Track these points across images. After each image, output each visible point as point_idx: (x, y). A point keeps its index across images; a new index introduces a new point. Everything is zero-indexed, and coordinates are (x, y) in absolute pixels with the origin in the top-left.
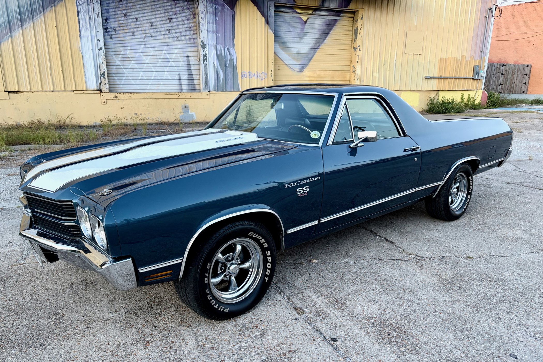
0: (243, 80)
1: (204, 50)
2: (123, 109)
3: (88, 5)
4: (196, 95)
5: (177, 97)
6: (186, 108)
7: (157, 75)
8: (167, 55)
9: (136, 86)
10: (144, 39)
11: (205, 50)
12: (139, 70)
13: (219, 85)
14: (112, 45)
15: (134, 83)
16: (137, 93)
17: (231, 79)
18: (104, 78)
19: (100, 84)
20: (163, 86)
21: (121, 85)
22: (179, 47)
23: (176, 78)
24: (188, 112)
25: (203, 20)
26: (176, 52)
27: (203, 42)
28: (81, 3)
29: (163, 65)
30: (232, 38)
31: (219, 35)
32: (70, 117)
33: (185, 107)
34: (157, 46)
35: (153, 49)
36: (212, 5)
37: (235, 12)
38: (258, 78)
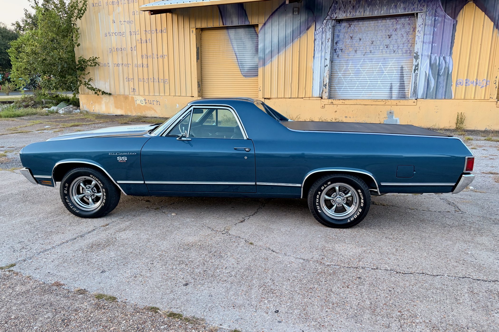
0: (457, 87)
1: (416, 61)
2: (336, 113)
3: (322, 33)
4: (403, 102)
5: (383, 103)
6: (392, 114)
7: (371, 85)
8: (382, 67)
9: (351, 94)
10: (364, 55)
11: (418, 60)
12: (356, 81)
13: (428, 93)
14: (338, 62)
15: (350, 92)
16: (349, 99)
17: (443, 87)
18: (326, 88)
19: (322, 92)
20: (375, 94)
21: (340, 93)
22: (394, 60)
23: (387, 87)
24: (392, 117)
25: (420, 33)
26: (391, 64)
27: (417, 53)
28: (318, 33)
29: (377, 76)
30: (450, 46)
31: (436, 45)
32: (298, 117)
33: (390, 113)
34: (374, 60)
35: (371, 63)
36: (432, 18)
37: (457, 21)
38: (478, 85)
